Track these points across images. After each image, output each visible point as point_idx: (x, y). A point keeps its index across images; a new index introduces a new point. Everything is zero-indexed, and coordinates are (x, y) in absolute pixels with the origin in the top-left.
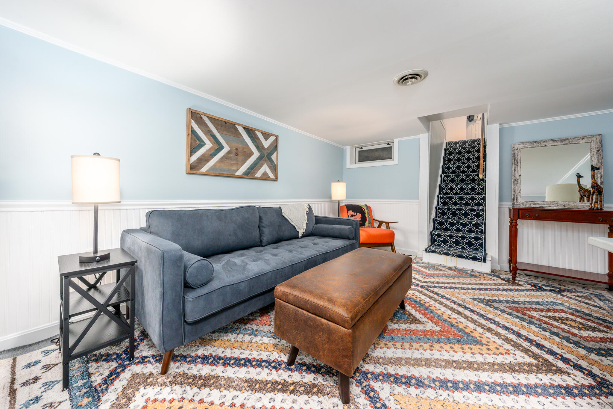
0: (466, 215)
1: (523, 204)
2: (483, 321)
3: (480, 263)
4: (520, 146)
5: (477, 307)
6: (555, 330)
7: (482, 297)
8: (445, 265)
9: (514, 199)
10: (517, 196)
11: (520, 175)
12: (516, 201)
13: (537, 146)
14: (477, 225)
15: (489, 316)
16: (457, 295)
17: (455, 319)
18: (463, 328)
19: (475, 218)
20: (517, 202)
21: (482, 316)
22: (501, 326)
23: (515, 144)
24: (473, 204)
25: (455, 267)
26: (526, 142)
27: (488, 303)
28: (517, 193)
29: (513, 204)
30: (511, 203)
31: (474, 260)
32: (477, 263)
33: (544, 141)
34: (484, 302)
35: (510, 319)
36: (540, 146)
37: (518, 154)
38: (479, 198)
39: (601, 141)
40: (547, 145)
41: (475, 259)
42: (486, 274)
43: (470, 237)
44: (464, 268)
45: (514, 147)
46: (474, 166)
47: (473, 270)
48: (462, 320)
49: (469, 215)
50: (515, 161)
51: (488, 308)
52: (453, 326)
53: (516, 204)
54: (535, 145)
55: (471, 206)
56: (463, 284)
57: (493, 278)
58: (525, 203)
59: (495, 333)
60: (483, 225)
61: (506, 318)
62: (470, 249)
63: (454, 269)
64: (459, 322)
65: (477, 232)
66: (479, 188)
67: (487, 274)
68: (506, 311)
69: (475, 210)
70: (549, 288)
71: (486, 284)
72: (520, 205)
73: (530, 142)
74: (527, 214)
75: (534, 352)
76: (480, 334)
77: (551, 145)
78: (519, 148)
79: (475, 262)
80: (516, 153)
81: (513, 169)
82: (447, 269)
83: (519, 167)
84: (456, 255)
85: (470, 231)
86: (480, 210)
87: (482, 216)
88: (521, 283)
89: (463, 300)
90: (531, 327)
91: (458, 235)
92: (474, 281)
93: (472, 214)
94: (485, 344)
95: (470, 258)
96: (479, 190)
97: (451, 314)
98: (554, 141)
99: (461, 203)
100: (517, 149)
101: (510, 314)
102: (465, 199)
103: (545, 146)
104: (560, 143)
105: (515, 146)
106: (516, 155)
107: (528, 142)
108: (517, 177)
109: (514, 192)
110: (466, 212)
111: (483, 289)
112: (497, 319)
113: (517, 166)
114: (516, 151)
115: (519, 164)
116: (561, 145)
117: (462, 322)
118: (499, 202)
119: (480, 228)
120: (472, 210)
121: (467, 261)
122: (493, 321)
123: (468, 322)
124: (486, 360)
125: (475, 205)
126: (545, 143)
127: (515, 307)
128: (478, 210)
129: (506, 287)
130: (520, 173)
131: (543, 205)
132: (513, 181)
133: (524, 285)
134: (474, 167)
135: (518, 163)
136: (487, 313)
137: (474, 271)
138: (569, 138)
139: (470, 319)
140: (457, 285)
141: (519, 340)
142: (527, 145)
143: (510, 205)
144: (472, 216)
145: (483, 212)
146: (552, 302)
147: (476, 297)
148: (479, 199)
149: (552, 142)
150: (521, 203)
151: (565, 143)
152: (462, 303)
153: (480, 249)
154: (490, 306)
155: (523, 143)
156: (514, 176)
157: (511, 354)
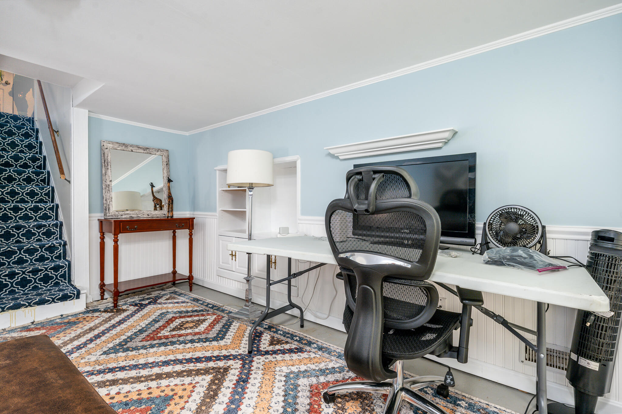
0: (29, 235)
1: (115, 215)
2: (145, 372)
3: (72, 301)
4: (109, 145)
5: (120, 359)
6: (189, 338)
7: (111, 345)
8: (13, 326)
9: (105, 209)
10: (108, 205)
11: (111, 181)
12: (108, 212)
13: (125, 149)
14: (51, 249)
15: (142, 361)
16: (83, 361)
17: (118, 393)
18: (138, 397)
19: (44, 238)
20: (109, 214)
21: (136, 367)
22: (161, 364)
23: (104, 142)
24: (36, 217)
25: (32, 323)
26: (115, 143)
27: (123, 347)
28: (108, 202)
29: (105, 215)
30: (103, 215)
31: (64, 301)
32: (68, 303)
33: (131, 146)
34: (119, 349)
35: (158, 351)
36: (127, 150)
37: (108, 154)
38: (45, 208)
39: (168, 157)
40: (133, 150)
41: (65, 298)
42: (81, 313)
43: (46, 269)
44: (48, 317)
45: (103, 145)
46: (25, 157)
47: (62, 316)
48: (127, 387)
49: (35, 234)
50: (104, 163)
51: (130, 353)
52: (126, 404)
53: (108, 215)
54: (123, 148)
55: (34, 221)
56: (72, 342)
57: (95, 315)
58: (117, 213)
59: (165, 376)
60: (61, 247)
61: (156, 353)
62: (46, 287)
63: (33, 326)
64: (126, 393)
65: (52, 259)
66: (41, 193)
67: (84, 313)
68: (146, 346)
69: (45, 226)
70: (147, 302)
71: (96, 327)
72: (112, 216)
73: (119, 144)
74: (127, 227)
75: (202, 368)
76: (158, 388)
77: (136, 151)
78: (108, 148)
79: (65, 302)
80: (106, 153)
81: (104, 172)
82: (21, 331)
83: (109, 171)
84: (33, 304)
85: (42, 259)
86: (53, 225)
87: (56, 233)
88: (124, 307)
89: (97, 362)
90: (177, 347)
91: (26, 270)
92: (79, 331)
93: (39, 233)
94: (173, 395)
95: (57, 300)
96: (41, 195)
97: (107, 392)
98: (138, 147)
99: (16, 217)
100: (107, 148)
101: (152, 346)
102: (22, 209)
103: (132, 151)
104: (142, 151)
105: (105, 144)
106: (106, 155)
107: (117, 143)
108: (108, 183)
109: (106, 200)
110: (29, 231)
111: (101, 335)
112: (151, 360)
113: (108, 169)
114: (106, 151)
115: (109, 167)
116: (144, 153)
117: (129, 392)
118: (89, 213)
119: (57, 252)
120: (39, 227)
121: (53, 305)
122: (150, 364)
123: (134, 385)
124: (192, 410)
125: (40, 218)
126: (131, 148)
127: (148, 336)
128: (49, 226)
129: (117, 319)
130: (110, 178)
131: (132, 215)
132: (104, 187)
133: (128, 309)
134: (25, 160)
135: (108, 165)
136: (135, 360)
137: (64, 316)
138: (149, 148)
139: (131, 380)
140: (66, 347)
141: (186, 366)
142: (116, 146)
143: (101, 217)
144: (39, 235)
145: (57, 227)
146: (161, 314)
147: (105, 349)
148: (45, 210)
149: (137, 148)
150: (113, 214)
151: (147, 152)
152: (101, 367)
153: (62, 282)
154: (127, 349)
155: (113, 143)
156: (105, 181)
157: (196, 385)
